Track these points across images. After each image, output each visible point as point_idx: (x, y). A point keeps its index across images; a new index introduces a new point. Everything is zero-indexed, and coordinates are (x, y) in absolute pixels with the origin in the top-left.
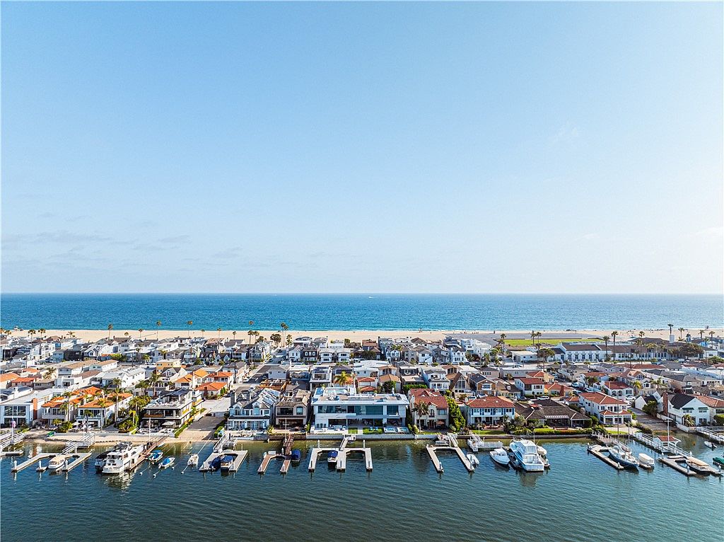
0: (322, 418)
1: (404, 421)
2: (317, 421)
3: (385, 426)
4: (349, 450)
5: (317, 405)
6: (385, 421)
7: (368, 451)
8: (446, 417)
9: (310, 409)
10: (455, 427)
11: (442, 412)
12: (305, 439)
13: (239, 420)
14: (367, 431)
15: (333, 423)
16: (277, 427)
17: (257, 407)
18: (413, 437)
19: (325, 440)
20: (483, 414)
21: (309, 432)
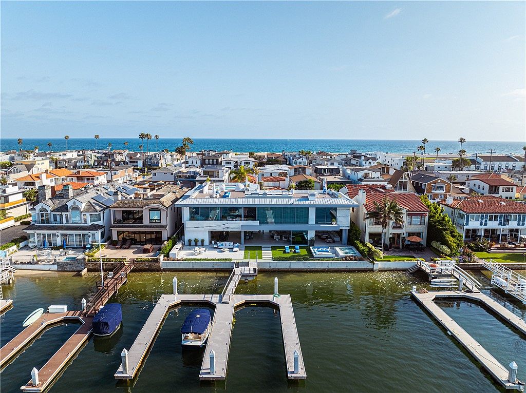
0: (196, 229)
1: (345, 235)
2: (188, 236)
3: (312, 243)
4: (242, 299)
5: (186, 205)
6: (311, 235)
7: (284, 302)
8: (423, 229)
9: (177, 213)
10: (449, 247)
11: (416, 220)
12: (158, 270)
13: (46, 232)
14: (279, 253)
15: (218, 237)
16: (113, 244)
17: (76, 208)
18: (370, 266)
19: (198, 270)
20: (486, 224)
21: (167, 255)
